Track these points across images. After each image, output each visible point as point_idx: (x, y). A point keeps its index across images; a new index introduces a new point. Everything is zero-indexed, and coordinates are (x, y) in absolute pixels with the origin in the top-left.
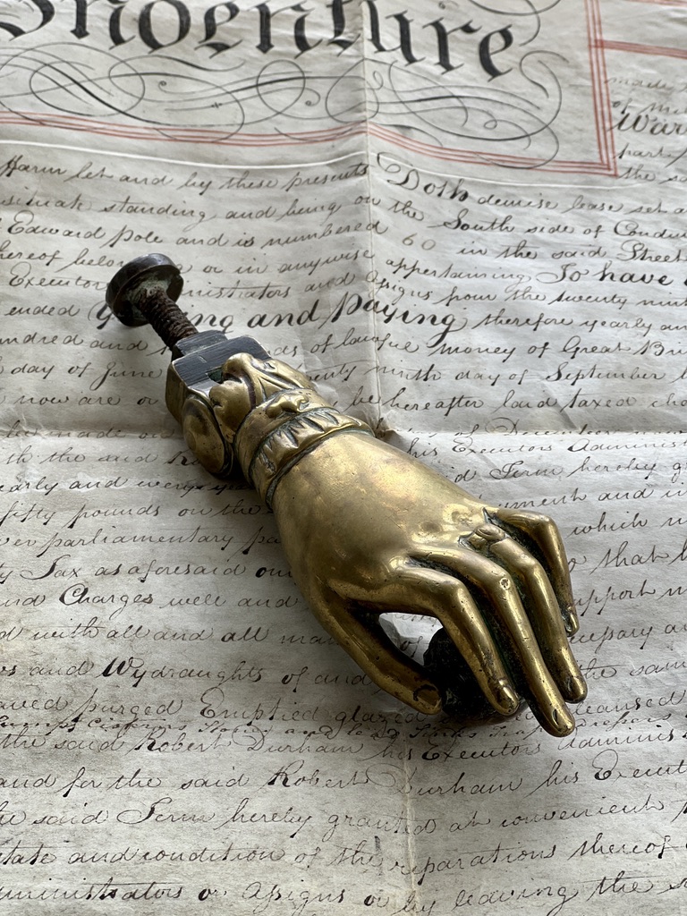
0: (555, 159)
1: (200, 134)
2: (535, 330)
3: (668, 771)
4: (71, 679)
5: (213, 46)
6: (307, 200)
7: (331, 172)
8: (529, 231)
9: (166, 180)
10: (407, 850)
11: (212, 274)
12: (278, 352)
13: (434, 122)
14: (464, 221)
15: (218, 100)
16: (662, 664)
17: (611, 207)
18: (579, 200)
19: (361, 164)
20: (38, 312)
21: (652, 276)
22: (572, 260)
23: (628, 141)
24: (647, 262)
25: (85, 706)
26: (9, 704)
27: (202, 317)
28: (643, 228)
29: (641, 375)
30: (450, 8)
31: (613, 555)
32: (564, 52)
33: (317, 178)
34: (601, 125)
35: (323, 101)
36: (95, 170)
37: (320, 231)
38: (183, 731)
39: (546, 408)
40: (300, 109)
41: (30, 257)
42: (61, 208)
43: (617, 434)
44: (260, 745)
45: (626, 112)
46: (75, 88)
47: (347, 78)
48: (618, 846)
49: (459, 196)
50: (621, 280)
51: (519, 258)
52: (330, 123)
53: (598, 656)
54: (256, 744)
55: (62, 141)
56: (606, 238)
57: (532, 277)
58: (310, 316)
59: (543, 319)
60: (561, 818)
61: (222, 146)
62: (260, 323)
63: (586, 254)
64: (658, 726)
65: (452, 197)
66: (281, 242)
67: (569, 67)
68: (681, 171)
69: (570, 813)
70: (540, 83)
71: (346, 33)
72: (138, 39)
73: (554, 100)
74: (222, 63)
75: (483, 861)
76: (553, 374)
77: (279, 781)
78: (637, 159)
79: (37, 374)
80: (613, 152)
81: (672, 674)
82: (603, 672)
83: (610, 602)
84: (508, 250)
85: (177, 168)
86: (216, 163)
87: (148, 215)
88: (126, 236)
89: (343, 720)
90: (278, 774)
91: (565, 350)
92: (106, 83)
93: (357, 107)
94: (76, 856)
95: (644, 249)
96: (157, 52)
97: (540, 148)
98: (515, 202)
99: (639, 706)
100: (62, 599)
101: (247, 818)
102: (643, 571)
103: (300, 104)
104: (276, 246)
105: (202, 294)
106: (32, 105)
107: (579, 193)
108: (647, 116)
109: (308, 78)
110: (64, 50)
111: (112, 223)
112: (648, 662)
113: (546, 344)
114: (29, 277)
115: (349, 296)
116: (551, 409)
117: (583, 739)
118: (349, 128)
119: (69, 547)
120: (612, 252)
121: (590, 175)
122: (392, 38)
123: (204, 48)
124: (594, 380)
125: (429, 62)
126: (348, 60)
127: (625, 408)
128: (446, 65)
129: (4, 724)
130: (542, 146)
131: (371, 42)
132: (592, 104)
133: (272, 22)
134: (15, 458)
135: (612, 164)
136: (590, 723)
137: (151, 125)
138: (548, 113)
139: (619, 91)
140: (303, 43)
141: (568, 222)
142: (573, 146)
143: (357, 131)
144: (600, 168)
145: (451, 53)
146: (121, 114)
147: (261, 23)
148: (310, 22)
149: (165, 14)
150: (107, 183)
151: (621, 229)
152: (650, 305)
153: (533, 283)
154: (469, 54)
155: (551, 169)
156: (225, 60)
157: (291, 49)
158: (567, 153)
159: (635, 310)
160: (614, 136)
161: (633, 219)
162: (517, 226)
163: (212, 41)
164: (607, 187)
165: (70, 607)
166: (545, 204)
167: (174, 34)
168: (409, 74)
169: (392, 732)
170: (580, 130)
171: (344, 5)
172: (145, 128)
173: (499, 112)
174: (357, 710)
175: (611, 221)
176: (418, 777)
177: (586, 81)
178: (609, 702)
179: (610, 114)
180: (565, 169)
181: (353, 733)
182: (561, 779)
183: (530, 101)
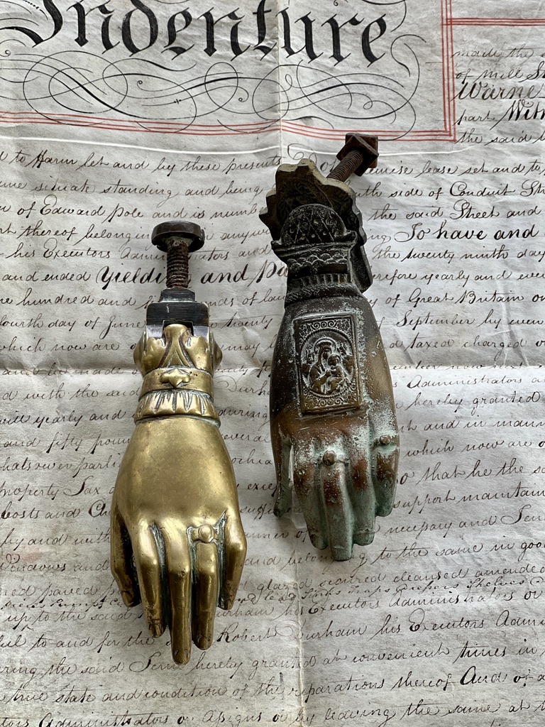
0: (413, 130)
1: (166, 126)
2: (391, 284)
3: (453, 625)
4: (99, 573)
5: (173, 49)
6: (240, 183)
7: (257, 160)
8: (392, 195)
9: (145, 165)
10: (299, 680)
12: (221, 302)
13: (328, 109)
15: (179, 97)
16: (456, 549)
17: (449, 170)
18: (428, 164)
19: (276, 157)
20: (64, 278)
21: (473, 232)
22: (419, 220)
23: (465, 108)
24: (470, 219)
25: (108, 590)
26: (62, 591)
28: (471, 188)
29: (459, 322)
30: (342, 5)
31: (431, 472)
32: (424, 34)
33: (247, 165)
34: (446, 96)
35: (250, 98)
36: (96, 159)
37: (249, 208)
39: (395, 348)
40: (235, 105)
41: (56, 234)
42: (74, 191)
43: (441, 368)
45: (465, 82)
46: (80, 91)
47: (267, 80)
48: (420, 681)
50: (452, 237)
51: (384, 220)
52: (255, 118)
53: (418, 541)
55: (73, 136)
56: (445, 200)
57: (392, 237)
58: (242, 276)
59: (397, 275)
60: (388, 659)
61: (182, 135)
62: (209, 280)
63: (429, 214)
64: (450, 592)
66: (223, 215)
67: (427, 46)
68: (501, 133)
69: (393, 655)
70: (405, 64)
71: (267, 40)
72: (122, 44)
73: (414, 77)
74: (180, 64)
75: (342, 689)
76: (401, 319)
77: (223, 639)
78: (472, 124)
79: (65, 327)
80: (454, 120)
81: (461, 557)
82: (420, 552)
83: (427, 505)
84: (376, 213)
85: (152, 154)
86: (178, 149)
87: (133, 195)
88: (119, 212)
89: (262, 589)
90: (223, 634)
91: (410, 301)
92: (101, 84)
93: (273, 107)
94: (107, 696)
95: (469, 207)
96: (135, 56)
97: (402, 121)
98: (384, 170)
99: (440, 577)
100: (90, 512)
101: (205, 666)
102: (448, 483)
103: (235, 100)
104: (219, 218)
106: (52, 107)
107: (427, 159)
108: (480, 83)
109: (240, 78)
110: (72, 57)
111: (110, 202)
112: (447, 547)
113: (398, 296)
114: (56, 250)
115: (268, 264)
116: (399, 349)
117: (404, 599)
118: (269, 124)
119: (92, 470)
120: (447, 212)
121: (437, 142)
122: (299, 39)
123: (168, 51)
124: (428, 325)
125: (326, 56)
126: (268, 64)
127: (446, 349)
128: (338, 57)
129: (60, 605)
130: (404, 119)
131: (284, 49)
132: (442, 77)
133: (215, 29)
134: (54, 394)
135: (452, 131)
136: (410, 587)
137: (132, 119)
138: (409, 90)
139: (461, 63)
140: (236, 49)
141: (419, 186)
142: (426, 116)
143: (274, 128)
144: (443, 135)
145: (342, 45)
146: (112, 110)
147: (207, 30)
148: (241, 29)
149: (139, 22)
150: (105, 169)
151: (455, 190)
152: (469, 258)
153: (392, 243)
154: (354, 45)
155: (410, 138)
156: (182, 61)
157: (229, 52)
158: (421, 124)
159: (459, 263)
160: (456, 105)
161: (464, 179)
162: (383, 191)
163: (173, 45)
164: (448, 151)
165: (95, 519)
166: (404, 170)
167: (147, 40)
168: (311, 70)
169: (292, 596)
170: (432, 102)
171: (265, 14)
172: (129, 121)
173: (374, 93)
174: (270, 582)
175: (449, 182)
176: (307, 627)
177: (438, 57)
178: (422, 573)
179: (454, 85)
180: (419, 138)
181: (268, 598)
182: (390, 629)
183: (397, 81)
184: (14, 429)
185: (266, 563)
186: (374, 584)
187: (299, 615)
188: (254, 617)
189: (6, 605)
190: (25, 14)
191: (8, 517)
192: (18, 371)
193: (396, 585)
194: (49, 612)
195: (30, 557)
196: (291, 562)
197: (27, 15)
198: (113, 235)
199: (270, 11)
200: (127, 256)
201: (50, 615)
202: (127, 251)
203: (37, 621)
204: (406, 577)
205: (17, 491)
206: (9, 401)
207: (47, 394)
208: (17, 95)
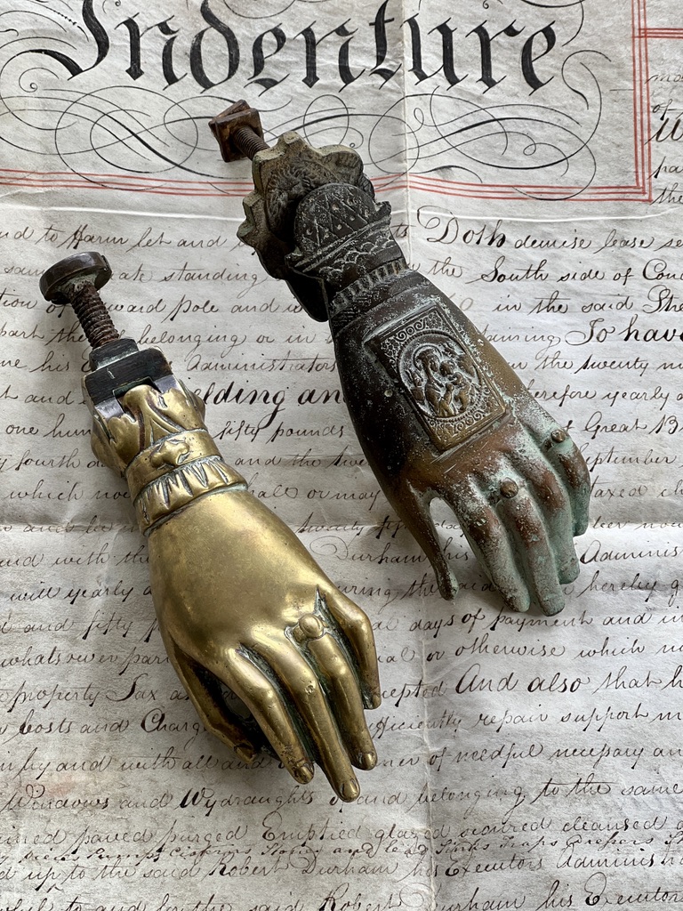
0: (591, 185)
1: (250, 187)
2: (561, 405)
3: (646, 898)
4: (155, 812)
5: (261, 82)
8: (562, 278)
9: (221, 241)
11: (265, 344)
12: (326, 432)
13: (474, 155)
14: (500, 272)
16: (649, 787)
17: (642, 242)
18: (612, 235)
19: (401, 225)
21: (675, 331)
22: (600, 314)
23: (665, 154)
24: (671, 312)
25: (167, 837)
26: (104, 836)
27: (256, 394)
28: (672, 268)
29: (654, 460)
30: (494, 8)
31: (614, 677)
32: (607, 50)
34: (639, 137)
35: (366, 143)
36: (154, 236)
38: (248, 855)
42: (124, 280)
43: (628, 526)
44: (312, 867)
45: (665, 118)
46: (133, 142)
47: (388, 118)
49: (498, 240)
50: (645, 338)
51: (551, 313)
52: (373, 171)
53: (597, 772)
54: (309, 866)
55: (124, 206)
56: (636, 285)
57: (563, 339)
59: (569, 393)
62: (309, 399)
63: (614, 306)
64: (642, 850)
65: (490, 244)
67: (612, 66)
70: (581, 92)
72: (190, 77)
73: (594, 111)
74: (270, 102)
77: (328, 907)
78: (674, 177)
80: (650, 171)
81: (657, 799)
82: (599, 787)
83: (609, 721)
84: (540, 304)
85: (230, 226)
87: (205, 282)
88: (185, 307)
89: (381, 837)
90: (327, 899)
91: (587, 429)
92: (161, 132)
93: (397, 156)
95: (670, 296)
96: (208, 92)
97: (577, 174)
98: (551, 243)
99: (627, 827)
100: (143, 725)
102: (638, 694)
105: (256, 367)
106: (94, 164)
107: (611, 227)
109: (352, 115)
110: (121, 95)
111: (172, 293)
112: (637, 783)
113: (570, 422)
117: (578, 857)
118: (391, 180)
119: (146, 665)
120: (639, 303)
121: (625, 203)
122: (435, 57)
123: (253, 84)
124: (611, 465)
125: (471, 80)
126: (389, 95)
127: (637, 499)
128: (488, 81)
129: (100, 857)
130: (579, 170)
131: (412, 72)
132: (633, 111)
133: (318, 51)
134: (93, 558)
135: (647, 186)
136: (585, 839)
137: (204, 179)
138: (587, 129)
139: (659, 91)
140: (346, 74)
141: (599, 266)
142: (610, 166)
143: (398, 185)
144: (634, 192)
145: (493, 64)
146: (177, 168)
147: (307, 52)
148: (353, 48)
149: (214, 47)
150: (165, 249)
151: (649, 271)
152: (669, 369)
153: (562, 346)
154: (511, 64)
155: (587, 197)
156: (273, 97)
157: (335, 80)
158: (603, 176)
159: (654, 376)
160: (652, 150)
161: (663, 256)
162: (551, 273)
163: (260, 76)
164: (641, 215)
165: (150, 735)
166: (579, 243)
167: (225, 70)
168: (451, 100)
169: (422, 848)
170: (618, 146)
171: (386, 25)
172: (200, 183)
173: (539, 133)
174: (393, 828)
175: (642, 261)
176: (442, 893)
177: (627, 83)
178: (602, 820)
179: (649, 122)
180: (601, 197)
181: (391, 849)
182: (558, 900)
183: (570, 115)
184: (39, 606)
185: (386, 802)
186: (535, 833)
187: (432, 876)
188: (371, 876)
189: (26, 857)
190: (57, 31)
191: (28, 731)
192: (45, 527)
193: (566, 836)
194: (86, 866)
195: (59, 789)
196: (422, 799)
197: (60, 33)
198: (176, 338)
199: (393, 20)
200: (196, 366)
201: (86, 871)
202: (196, 360)
203: (69, 879)
204: (580, 825)
205: (42, 694)
206: (30, 568)
207: (85, 557)
208: (47, 148)
